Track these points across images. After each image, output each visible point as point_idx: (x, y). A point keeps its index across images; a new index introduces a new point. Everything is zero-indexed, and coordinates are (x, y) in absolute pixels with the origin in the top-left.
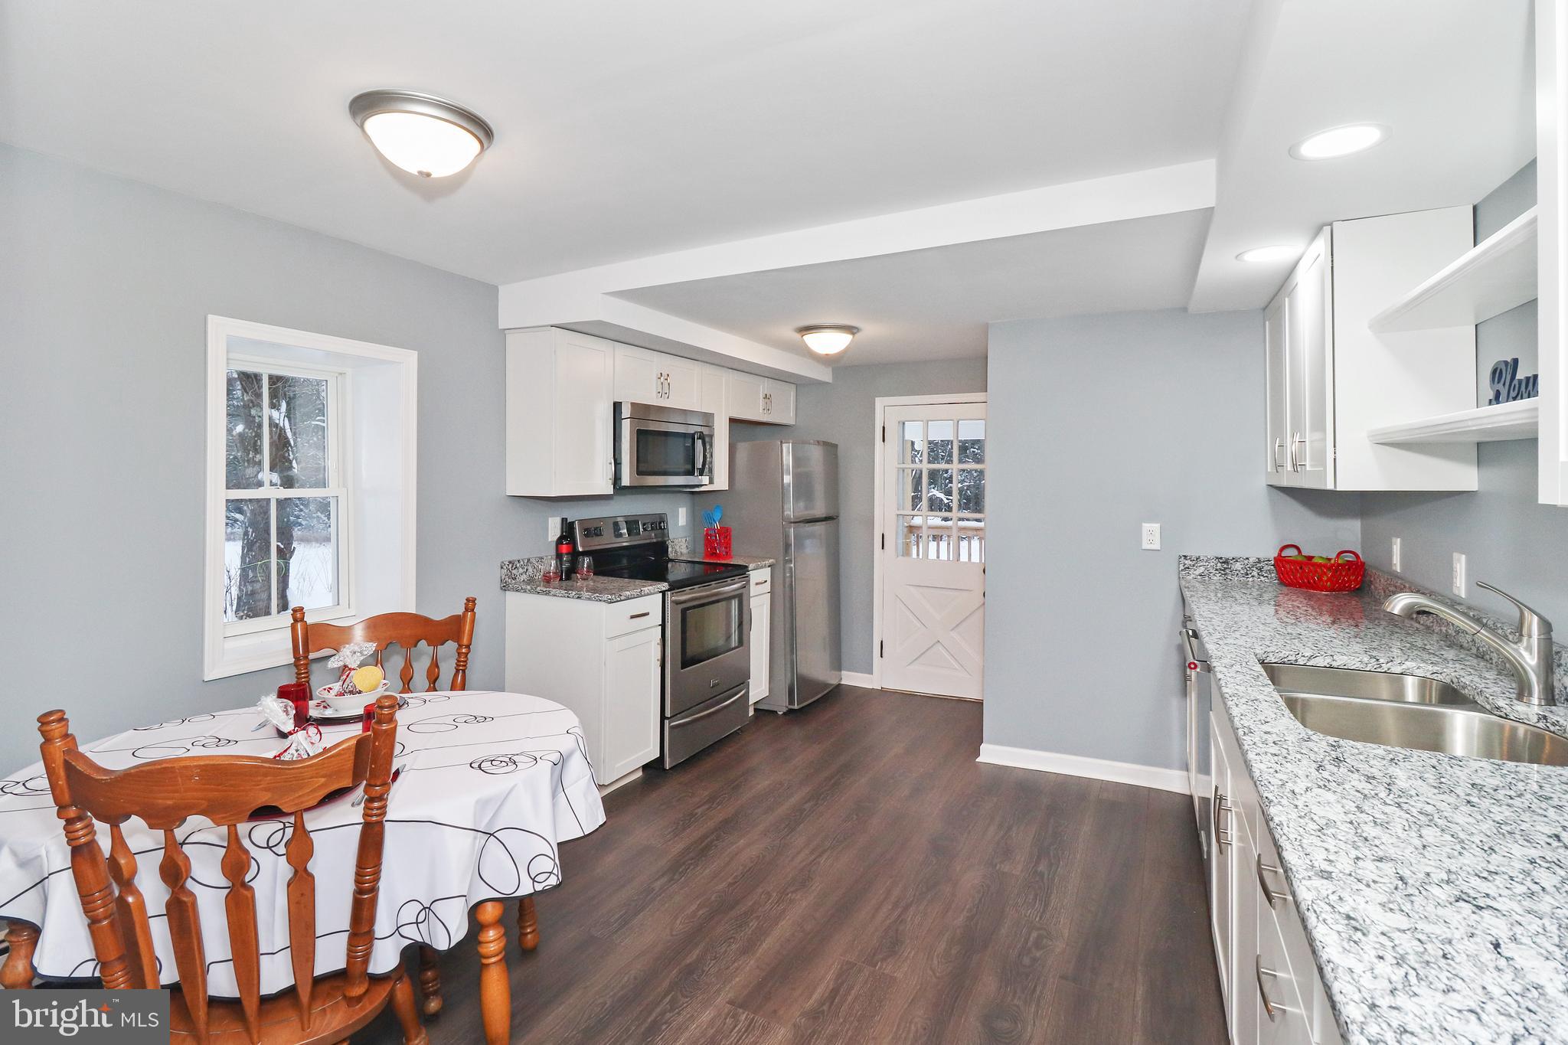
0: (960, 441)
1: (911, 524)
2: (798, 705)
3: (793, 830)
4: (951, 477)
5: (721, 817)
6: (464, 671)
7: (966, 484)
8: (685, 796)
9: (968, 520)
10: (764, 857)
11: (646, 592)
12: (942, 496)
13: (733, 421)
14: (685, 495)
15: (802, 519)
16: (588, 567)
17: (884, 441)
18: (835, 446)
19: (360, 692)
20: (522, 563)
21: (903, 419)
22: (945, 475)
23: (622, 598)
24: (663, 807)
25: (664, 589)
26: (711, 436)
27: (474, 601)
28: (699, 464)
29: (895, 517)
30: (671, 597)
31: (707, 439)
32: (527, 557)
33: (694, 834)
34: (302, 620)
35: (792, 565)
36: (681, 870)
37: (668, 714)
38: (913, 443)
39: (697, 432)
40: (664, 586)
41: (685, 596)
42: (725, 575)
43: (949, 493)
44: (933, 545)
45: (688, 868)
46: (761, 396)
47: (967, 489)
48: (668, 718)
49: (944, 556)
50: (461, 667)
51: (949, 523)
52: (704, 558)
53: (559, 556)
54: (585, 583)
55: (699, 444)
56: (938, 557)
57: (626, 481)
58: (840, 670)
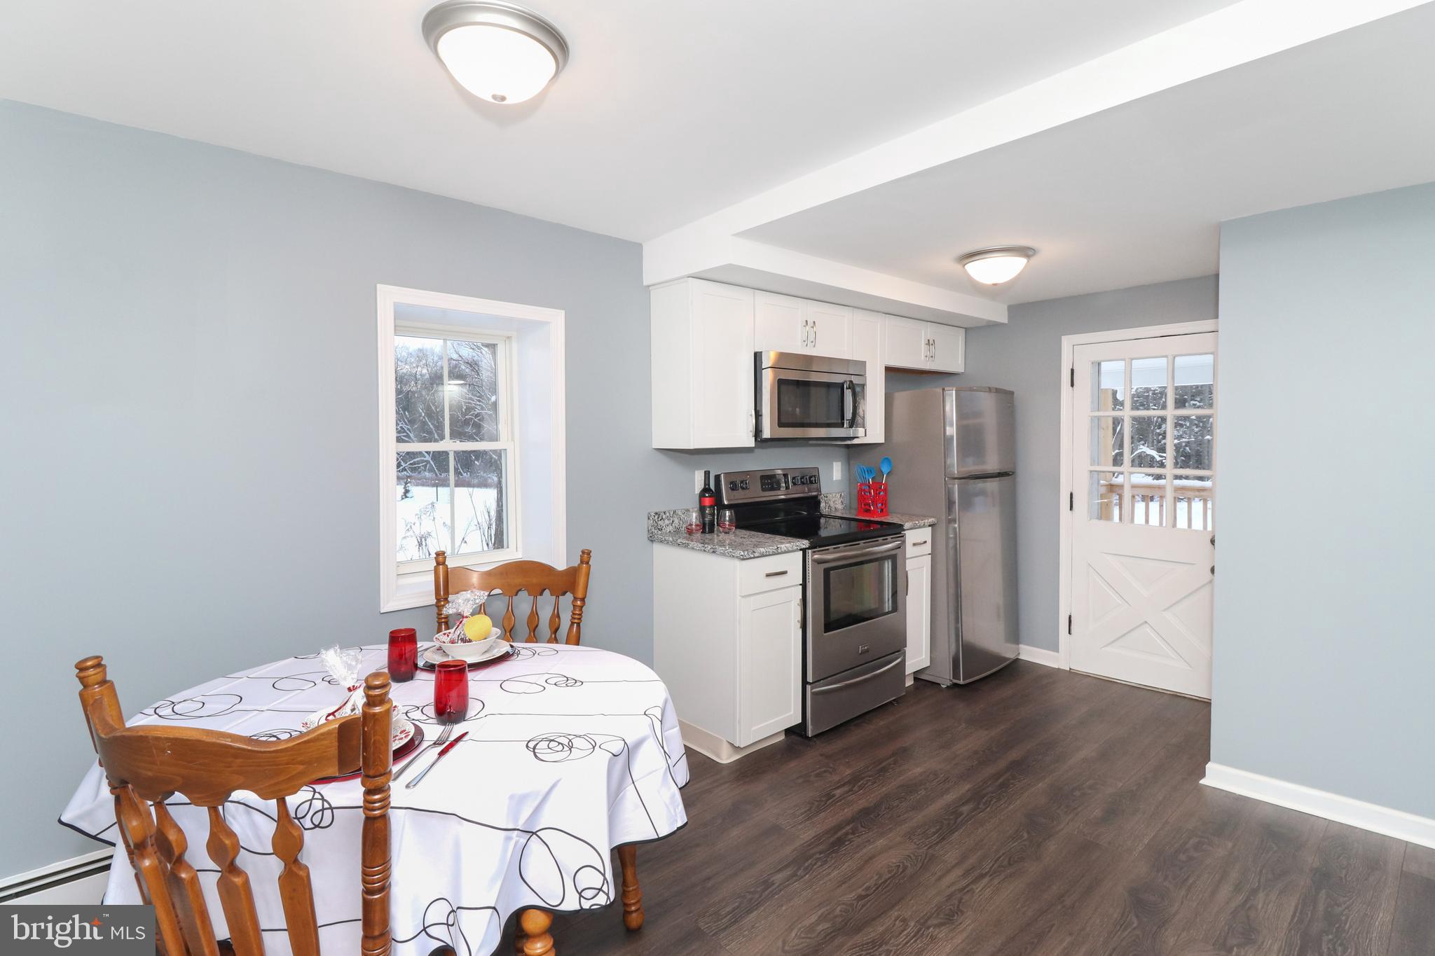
0: (1177, 388)
1: (1113, 482)
2: (964, 680)
3: (943, 839)
4: (1165, 433)
5: (862, 804)
6: (578, 625)
7: (1184, 440)
8: (825, 772)
9: (1187, 478)
10: (905, 868)
11: (783, 550)
12: (1154, 453)
13: (889, 370)
14: (837, 449)
15: (967, 475)
16: (730, 520)
17: (1072, 385)
18: (1012, 393)
19: (470, 641)
20: (668, 514)
21: (1097, 359)
22: (1158, 431)
23: (756, 555)
24: (800, 781)
25: (804, 547)
26: (863, 386)
27: (589, 553)
28: (848, 414)
29: (1086, 475)
30: (812, 556)
31: (858, 391)
32: (674, 509)
33: (828, 820)
34: (444, 563)
35: (956, 526)
36: (806, 864)
37: (810, 679)
38: (1115, 393)
39: (845, 381)
40: (805, 543)
41: (831, 555)
42: (876, 533)
43: (1162, 450)
44: (1140, 507)
45: (815, 864)
46: (923, 342)
47: (1186, 446)
48: (810, 683)
49: (1154, 520)
50: (577, 620)
51: (1162, 482)
52: (857, 515)
53: (702, 509)
54: (726, 536)
55: (848, 394)
56: (1147, 521)
57: (766, 434)
58: (1018, 644)
